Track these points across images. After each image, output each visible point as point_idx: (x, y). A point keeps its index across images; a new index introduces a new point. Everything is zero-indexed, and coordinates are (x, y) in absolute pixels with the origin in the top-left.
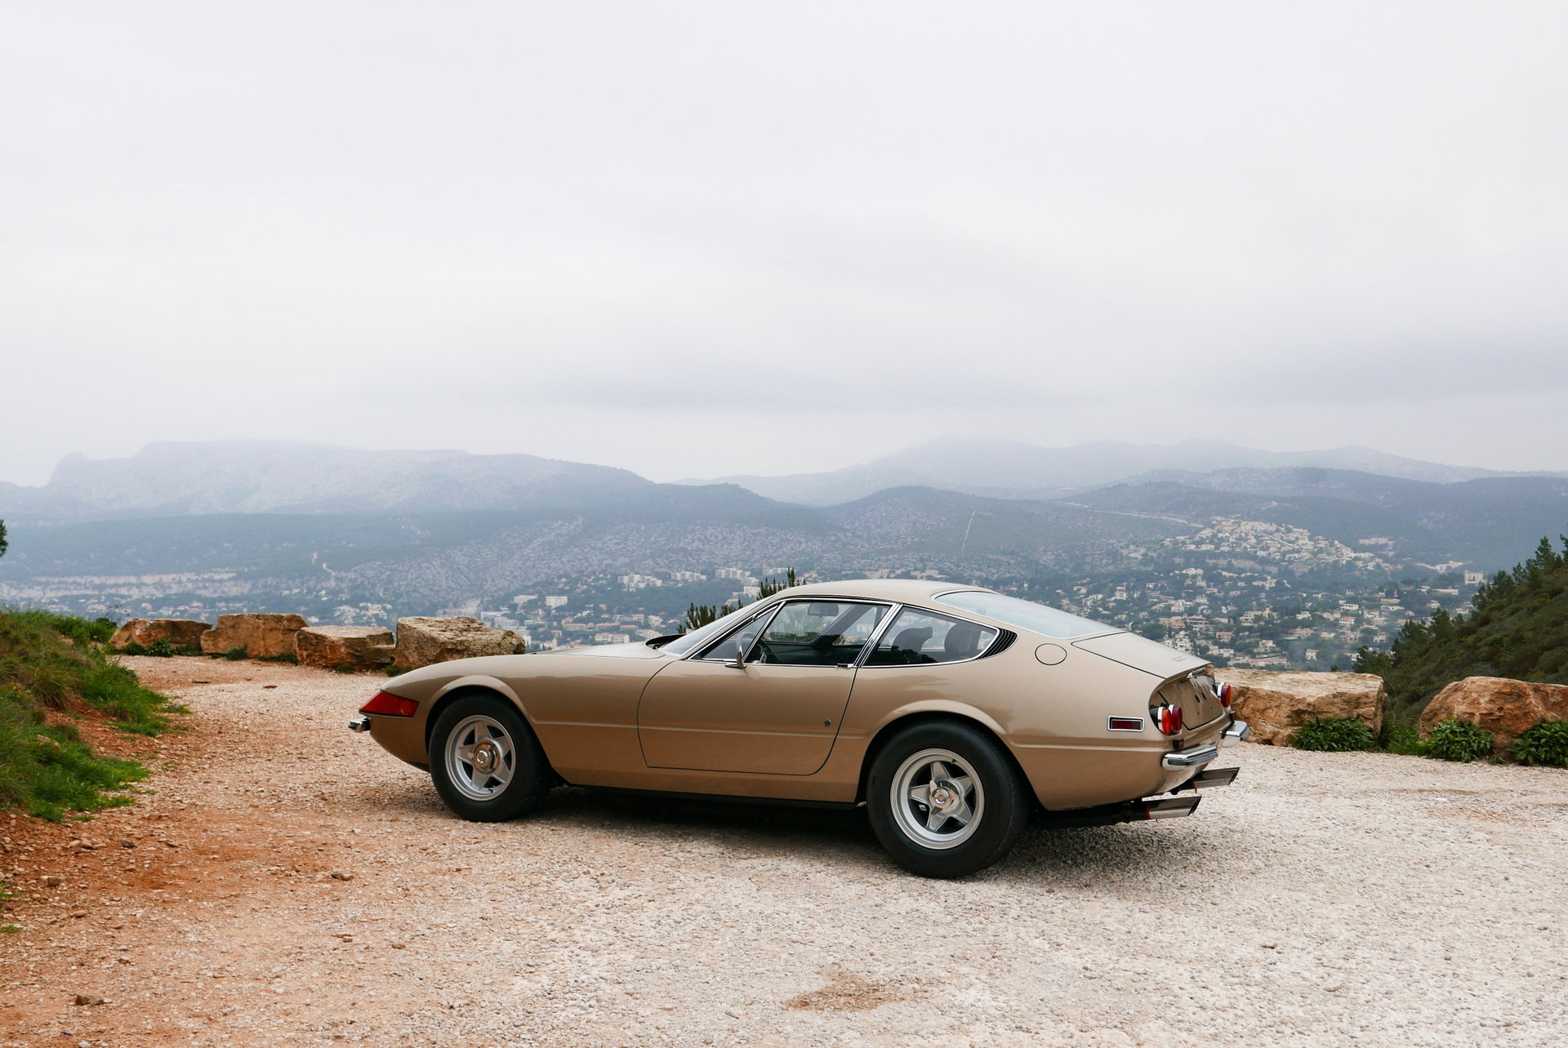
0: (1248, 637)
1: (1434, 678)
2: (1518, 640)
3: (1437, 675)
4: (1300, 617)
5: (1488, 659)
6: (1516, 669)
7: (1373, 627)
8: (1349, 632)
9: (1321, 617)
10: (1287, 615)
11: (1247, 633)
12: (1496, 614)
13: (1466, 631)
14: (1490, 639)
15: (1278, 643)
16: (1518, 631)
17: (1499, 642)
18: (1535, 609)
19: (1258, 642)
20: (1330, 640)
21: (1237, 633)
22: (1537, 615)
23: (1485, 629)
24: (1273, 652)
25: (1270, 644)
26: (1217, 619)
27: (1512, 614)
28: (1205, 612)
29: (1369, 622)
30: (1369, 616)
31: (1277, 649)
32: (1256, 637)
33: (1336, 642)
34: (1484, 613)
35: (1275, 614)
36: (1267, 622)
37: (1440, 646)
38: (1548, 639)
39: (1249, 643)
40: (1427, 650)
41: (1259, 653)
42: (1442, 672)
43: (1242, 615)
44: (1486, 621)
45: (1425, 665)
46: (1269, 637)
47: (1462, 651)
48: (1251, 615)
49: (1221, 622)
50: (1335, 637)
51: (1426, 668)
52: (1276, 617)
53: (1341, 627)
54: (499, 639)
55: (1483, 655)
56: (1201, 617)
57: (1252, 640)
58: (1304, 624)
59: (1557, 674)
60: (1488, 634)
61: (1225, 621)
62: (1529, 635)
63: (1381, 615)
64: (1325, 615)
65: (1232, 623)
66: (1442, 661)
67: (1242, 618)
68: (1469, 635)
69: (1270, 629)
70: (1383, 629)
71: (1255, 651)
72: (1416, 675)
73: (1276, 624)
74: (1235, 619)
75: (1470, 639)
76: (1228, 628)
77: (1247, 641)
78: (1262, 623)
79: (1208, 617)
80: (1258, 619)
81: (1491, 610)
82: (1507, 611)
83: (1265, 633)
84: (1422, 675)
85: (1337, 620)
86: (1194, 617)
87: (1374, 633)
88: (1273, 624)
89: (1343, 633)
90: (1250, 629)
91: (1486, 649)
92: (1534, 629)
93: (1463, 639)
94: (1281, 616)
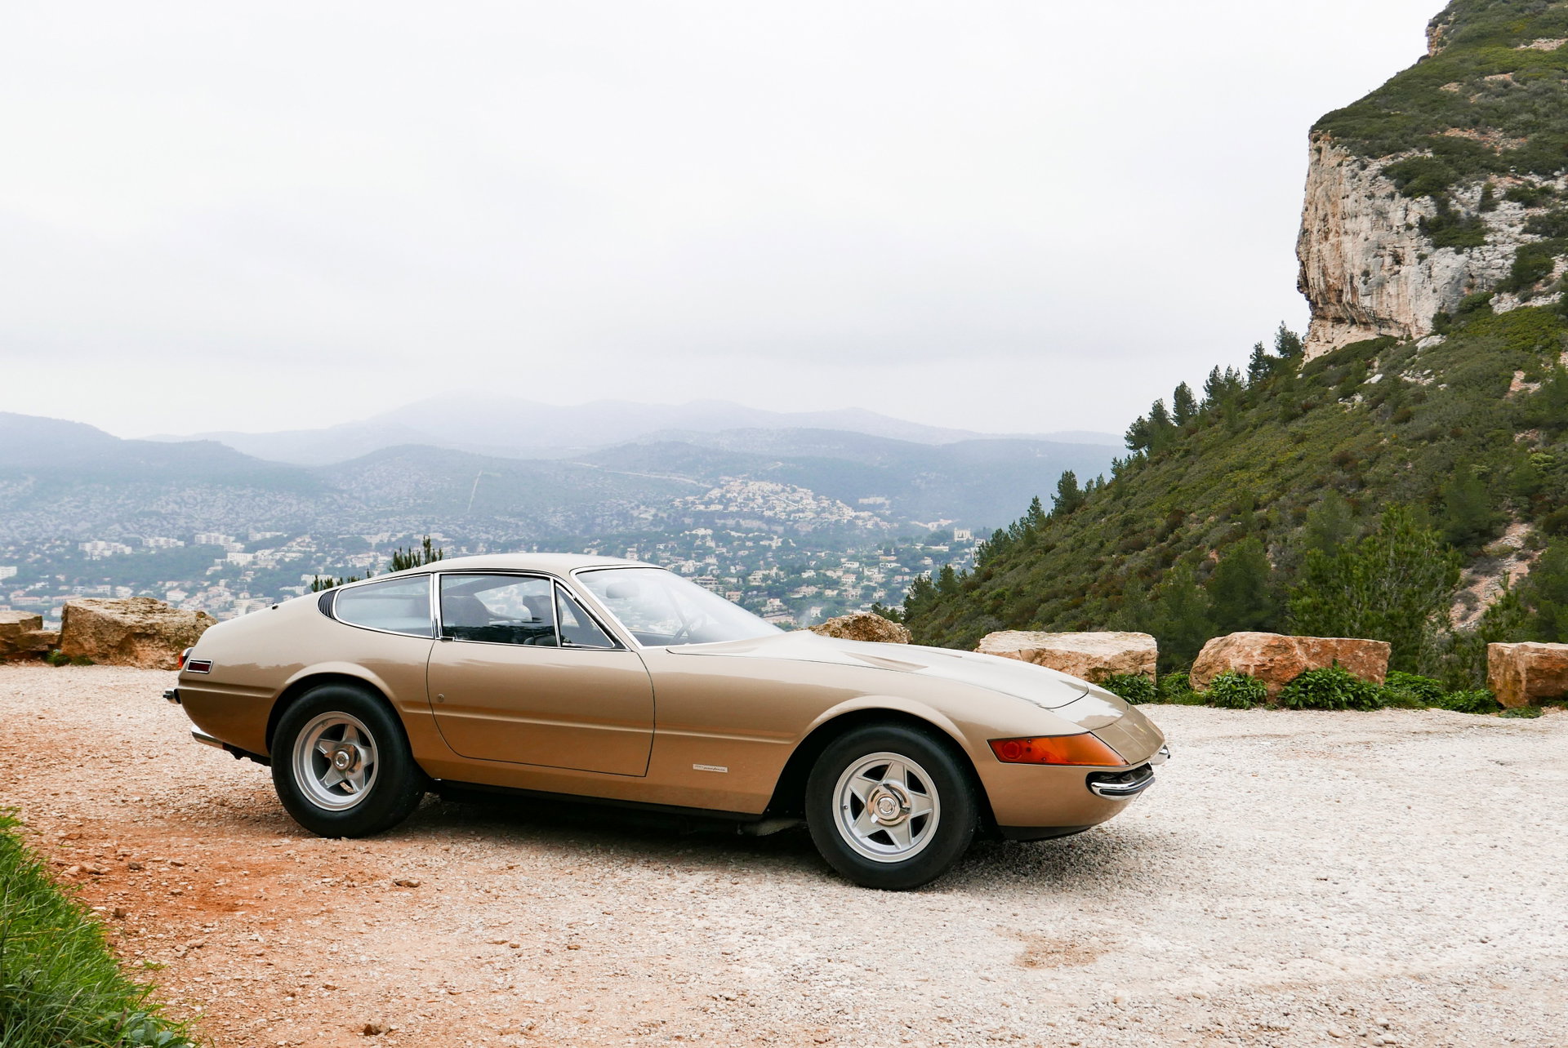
0: (757, 596)
1: (944, 631)
2: (1019, 593)
3: (948, 628)
4: (805, 575)
5: (992, 612)
6: (1018, 620)
7: (873, 584)
8: (851, 589)
9: (825, 575)
10: (792, 574)
11: (755, 592)
12: (997, 569)
13: (972, 586)
14: (993, 593)
15: (785, 602)
16: (1018, 585)
17: (1001, 595)
18: (1032, 564)
19: (766, 601)
20: (832, 597)
21: (746, 592)
22: (1034, 570)
23: (988, 584)
24: (780, 610)
25: (777, 602)
26: (727, 578)
27: (1012, 569)
28: (714, 572)
29: (869, 579)
30: (870, 573)
31: (784, 607)
32: (764, 596)
33: (839, 599)
34: (986, 568)
35: (782, 573)
36: (775, 581)
37: (948, 601)
38: (1044, 593)
39: (758, 602)
40: (937, 605)
41: (767, 612)
42: (952, 625)
43: (750, 575)
44: (988, 577)
45: (935, 619)
46: (777, 595)
47: (969, 605)
48: (759, 574)
49: (730, 582)
50: (838, 594)
51: (937, 622)
52: (782, 576)
53: (844, 585)
54: (194, 621)
55: (988, 608)
56: (710, 577)
57: (760, 599)
58: (809, 582)
59: (1053, 625)
60: (992, 589)
61: (734, 580)
62: (1027, 588)
63: (879, 572)
64: (829, 573)
65: (741, 582)
66: (951, 616)
67: (750, 578)
68: (974, 589)
69: (777, 587)
70: (882, 585)
71: (763, 609)
72: (926, 629)
73: (783, 583)
74: (744, 580)
75: (976, 593)
76: (737, 589)
77: (756, 600)
78: (770, 582)
79: (718, 577)
80: (765, 578)
81: (992, 565)
82: (1007, 566)
83: (773, 592)
84: (934, 628)
85: (839, 577)
86: (704, 577)
87: (874, 589)
88: (780, 583)
89: (846, 590)
90: (758, 588)
91: (990, 602)
92: (1032, 583)
93: (969, 594)
94: (788, 575)
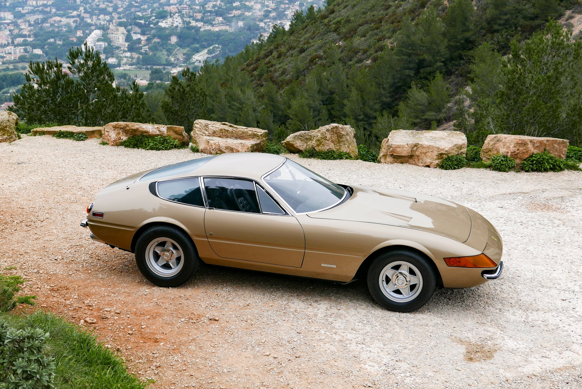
0: (210, 16)
1: (310, 41)
2: (348, 21)
3: (312, 39)
4: (235, 5)
5: (335, 31)
6: (348, 35)
7: (269, 9)
8: (258, 12)
9: (245, 4)
10: (228, 4)
11: (209, 14)
12: (336, 8)
13: (324, 17)
14: (335, 21)
15: (224, 19)
16: (348, 17)
17: (339, 22)
18: (355, 5)
19: (214, 18)
20: (249, 16)
21: (204, 14)
22: (356, 9)
23: (333, 15)
24: (222, 23)
25: (221, 19)
26: (194, 7)
27: (344, 8)
28: (187, 3)
29: (268, 6)
30: (268, 4)
31: (224, 22)
32: (214, 16)
33: (252, 17)
34: (331, 7)
35: (222, 3)
36: (219, 8)
37: (312, 24)
38: (361, 21)
39: (211, 19)
40: (306, 26)
41: (215, 24)
42: (314, 37)
43: (206, 4)
44: (333, 12)
45: (306, 34)
46: (221, 15)
47: (323, 27)
48: (211, 4)
49: (196, 9)
50: (252, 14)
51: (307, 36)
52: (223, 5)
53: (255, 9)
55: (333, 29)
56: (185, 6)
57: (212, 17)
58: (237, 8)
59: (365, 38)
60: (334, 18)
61: (198, 7)
62: (352, 18)
63: (273, 3)
64: (247, 3)
65: (201, 8)
66: (314, 32)
67: (206, 6)
68: (325, 18)
69: (220, 11)
70: (274, 10)
71: (213, 23)
72: (302, 39)
73: (223, 9)
74: (203, 7)
75: (326, 21)
76: (200, 12)
77: (209, 18)
78: (216, 8)
79: (189, 6)
80: (214, 6)
81: (334, 6)
82: (342, 6)
83: (219, 13)
84: (305, 39)
85: (252, 6)
86: (182, 6)
87: (270, 12)
88: (222, 9)
89: (256, 13)
90: (210, 12)
91: (334, 26)
92: (355, 16)
93: (323, 21)
94: (225, 5)
